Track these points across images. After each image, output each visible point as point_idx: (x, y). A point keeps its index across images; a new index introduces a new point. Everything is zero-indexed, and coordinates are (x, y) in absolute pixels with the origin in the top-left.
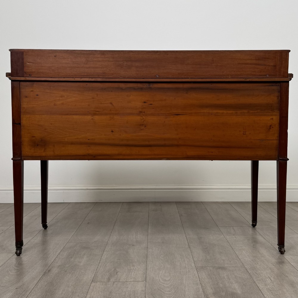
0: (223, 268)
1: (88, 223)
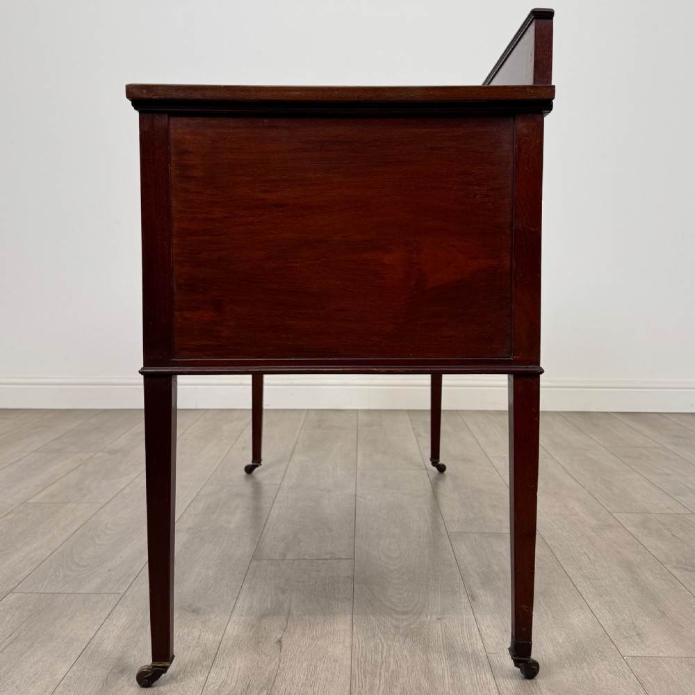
1: (244, 448)
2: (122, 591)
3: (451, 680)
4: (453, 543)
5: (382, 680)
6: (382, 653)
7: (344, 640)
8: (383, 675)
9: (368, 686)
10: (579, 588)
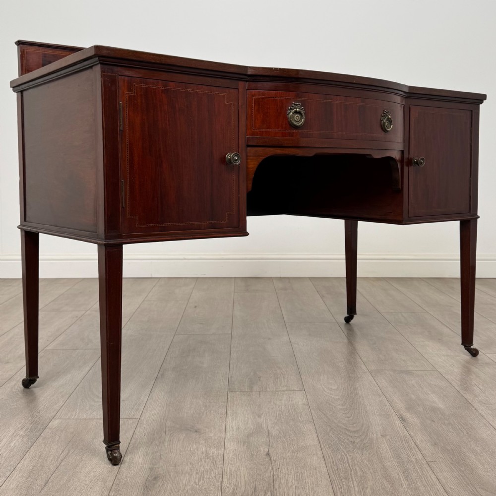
0: (408, 373)
1: (195, 307)
2: (138, 417)
3: (406, 483)
4: (375, 379)
5: (355, 483)
6: (348, 463)
7: (316, 453)
8: (354, 479)
9: (345, 488)
10: (480, 411)
